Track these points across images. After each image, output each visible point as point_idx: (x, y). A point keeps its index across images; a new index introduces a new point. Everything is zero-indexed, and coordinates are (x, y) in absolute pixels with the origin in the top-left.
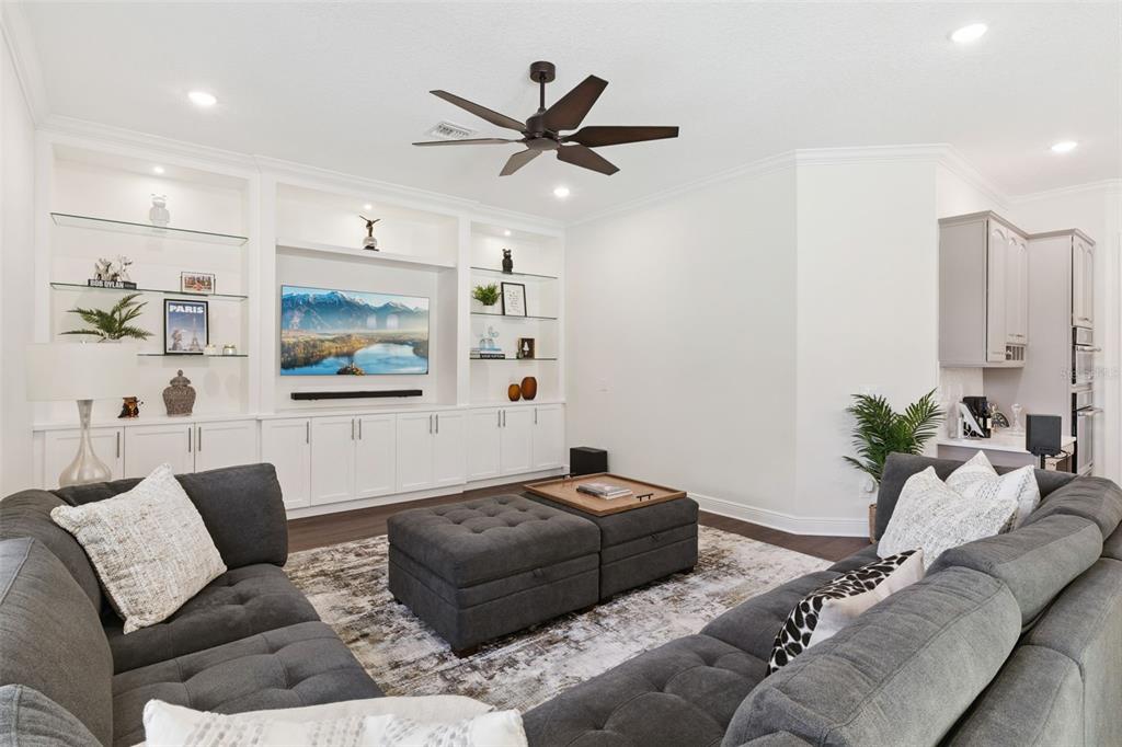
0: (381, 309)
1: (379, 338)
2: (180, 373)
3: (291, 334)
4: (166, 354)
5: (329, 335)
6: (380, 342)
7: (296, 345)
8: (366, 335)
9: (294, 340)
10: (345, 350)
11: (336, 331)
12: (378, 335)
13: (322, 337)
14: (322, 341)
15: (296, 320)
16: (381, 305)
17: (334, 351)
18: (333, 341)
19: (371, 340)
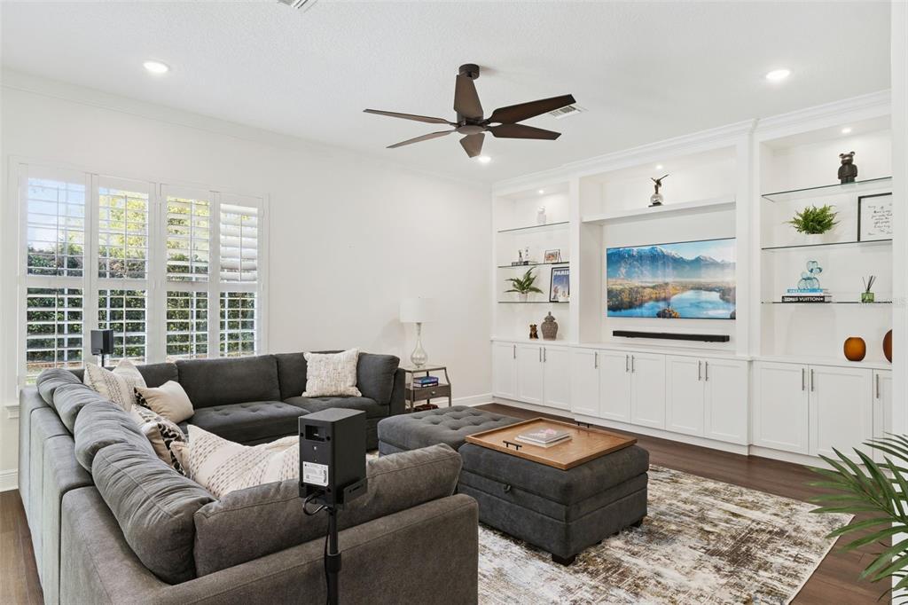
0: (692, 262)
1: (691, 286)
2: (550, 313)
3: (619, 282)
4: (551, 301)
5: (649, 282)
6: (692, 289)
7: (622, 291)
8: (681, 283)
9: (621, 287)
10: (663, 295)
11: (656, 280)
12: (691, 283)
13: (643, 285)
14: (644, 288)
15: (623, 270)
16: (693, 258)
17: (654, 296)
18: (653, 288)
19: (685, 288)
